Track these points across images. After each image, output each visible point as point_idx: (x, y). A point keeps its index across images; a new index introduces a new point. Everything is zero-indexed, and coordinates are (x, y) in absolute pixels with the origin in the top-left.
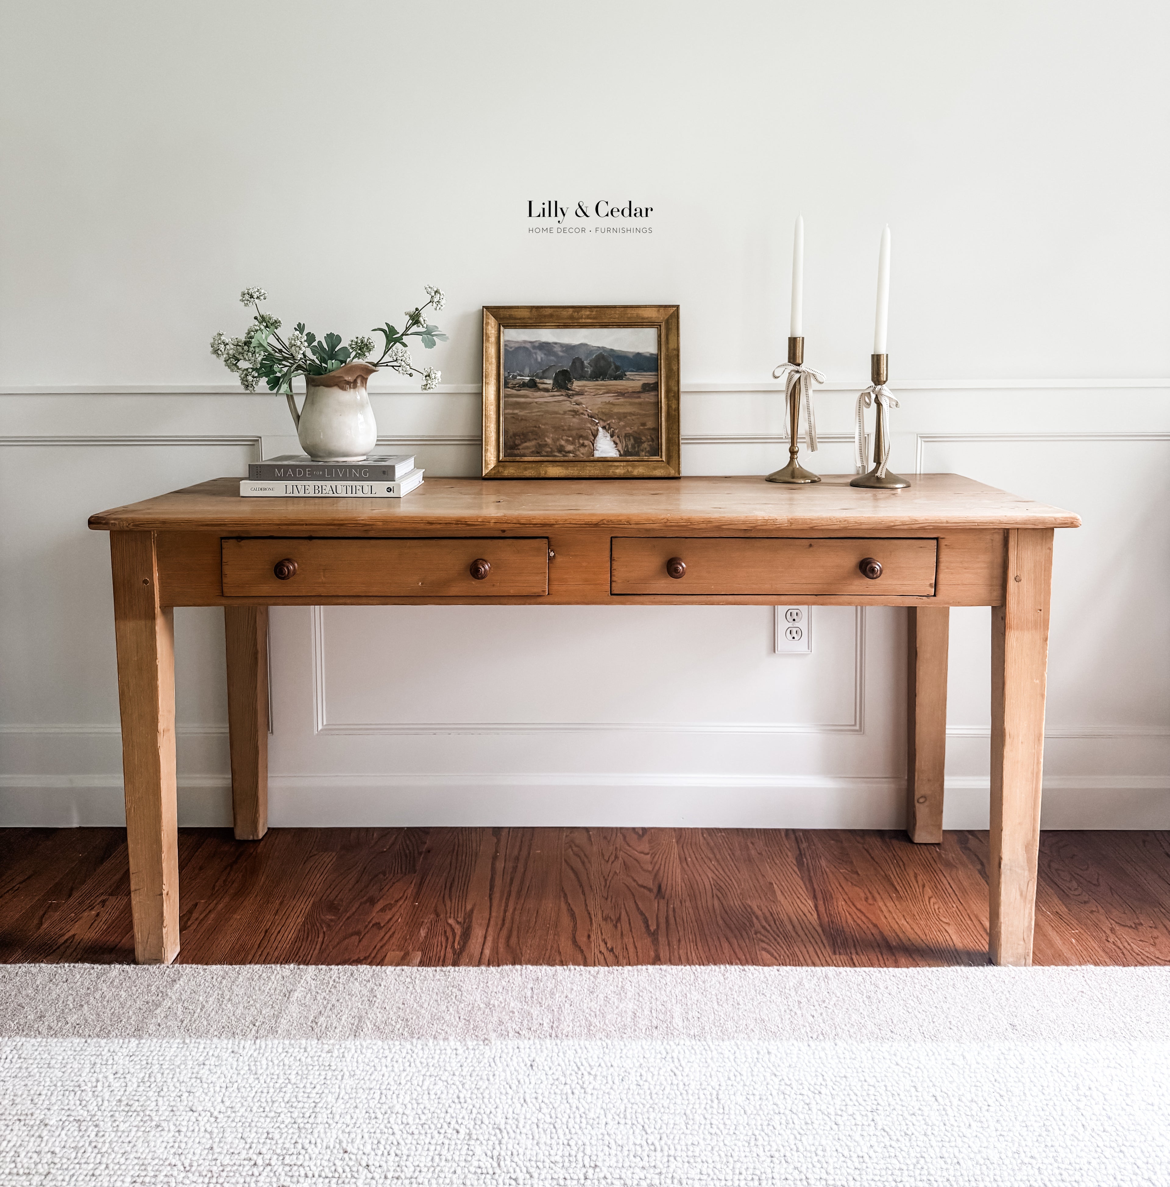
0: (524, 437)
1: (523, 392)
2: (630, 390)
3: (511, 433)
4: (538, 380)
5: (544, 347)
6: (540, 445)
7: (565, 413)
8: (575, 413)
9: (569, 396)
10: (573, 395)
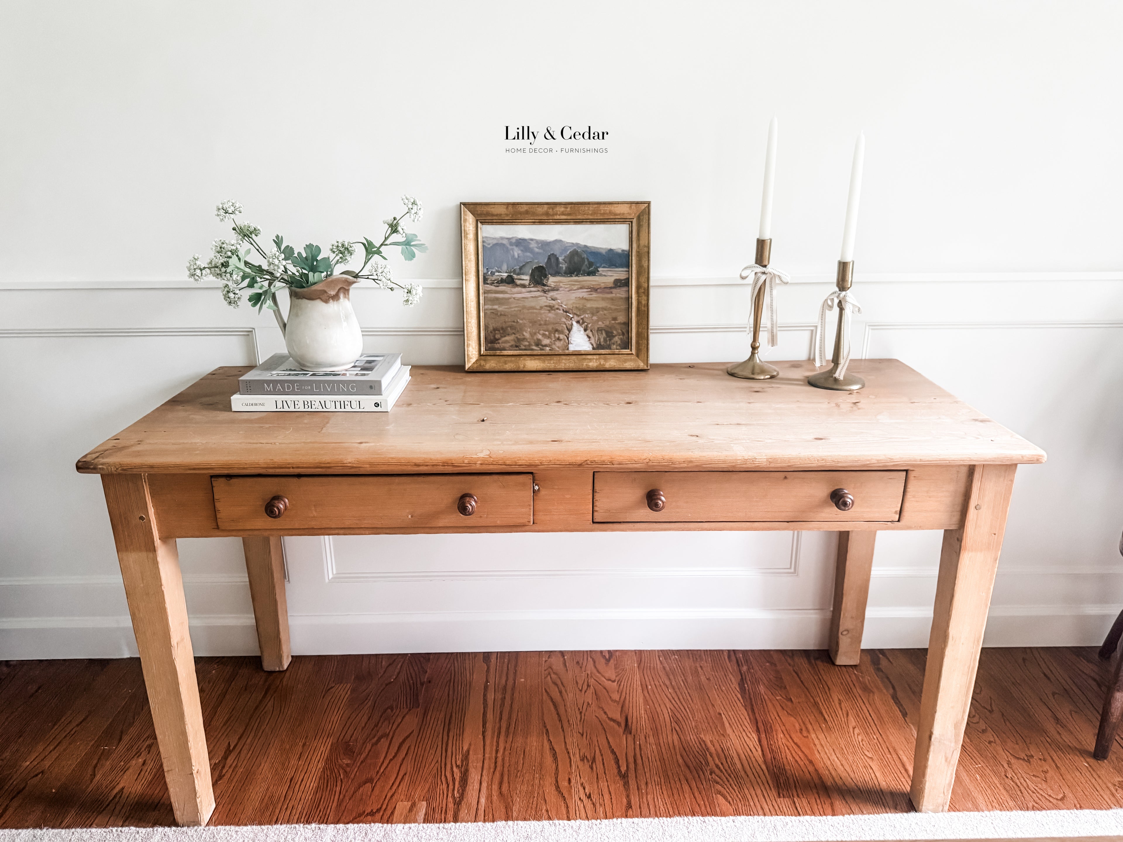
0: (504, 331)
1: (502, 288)
2: (603, 285)
3: (491, 328)
4: (515, 276)
5: (521, 243)
6: (518, 340)
7: (541, 308)
8: (551, 308)
9: (544, 292)
10: (549, 291)
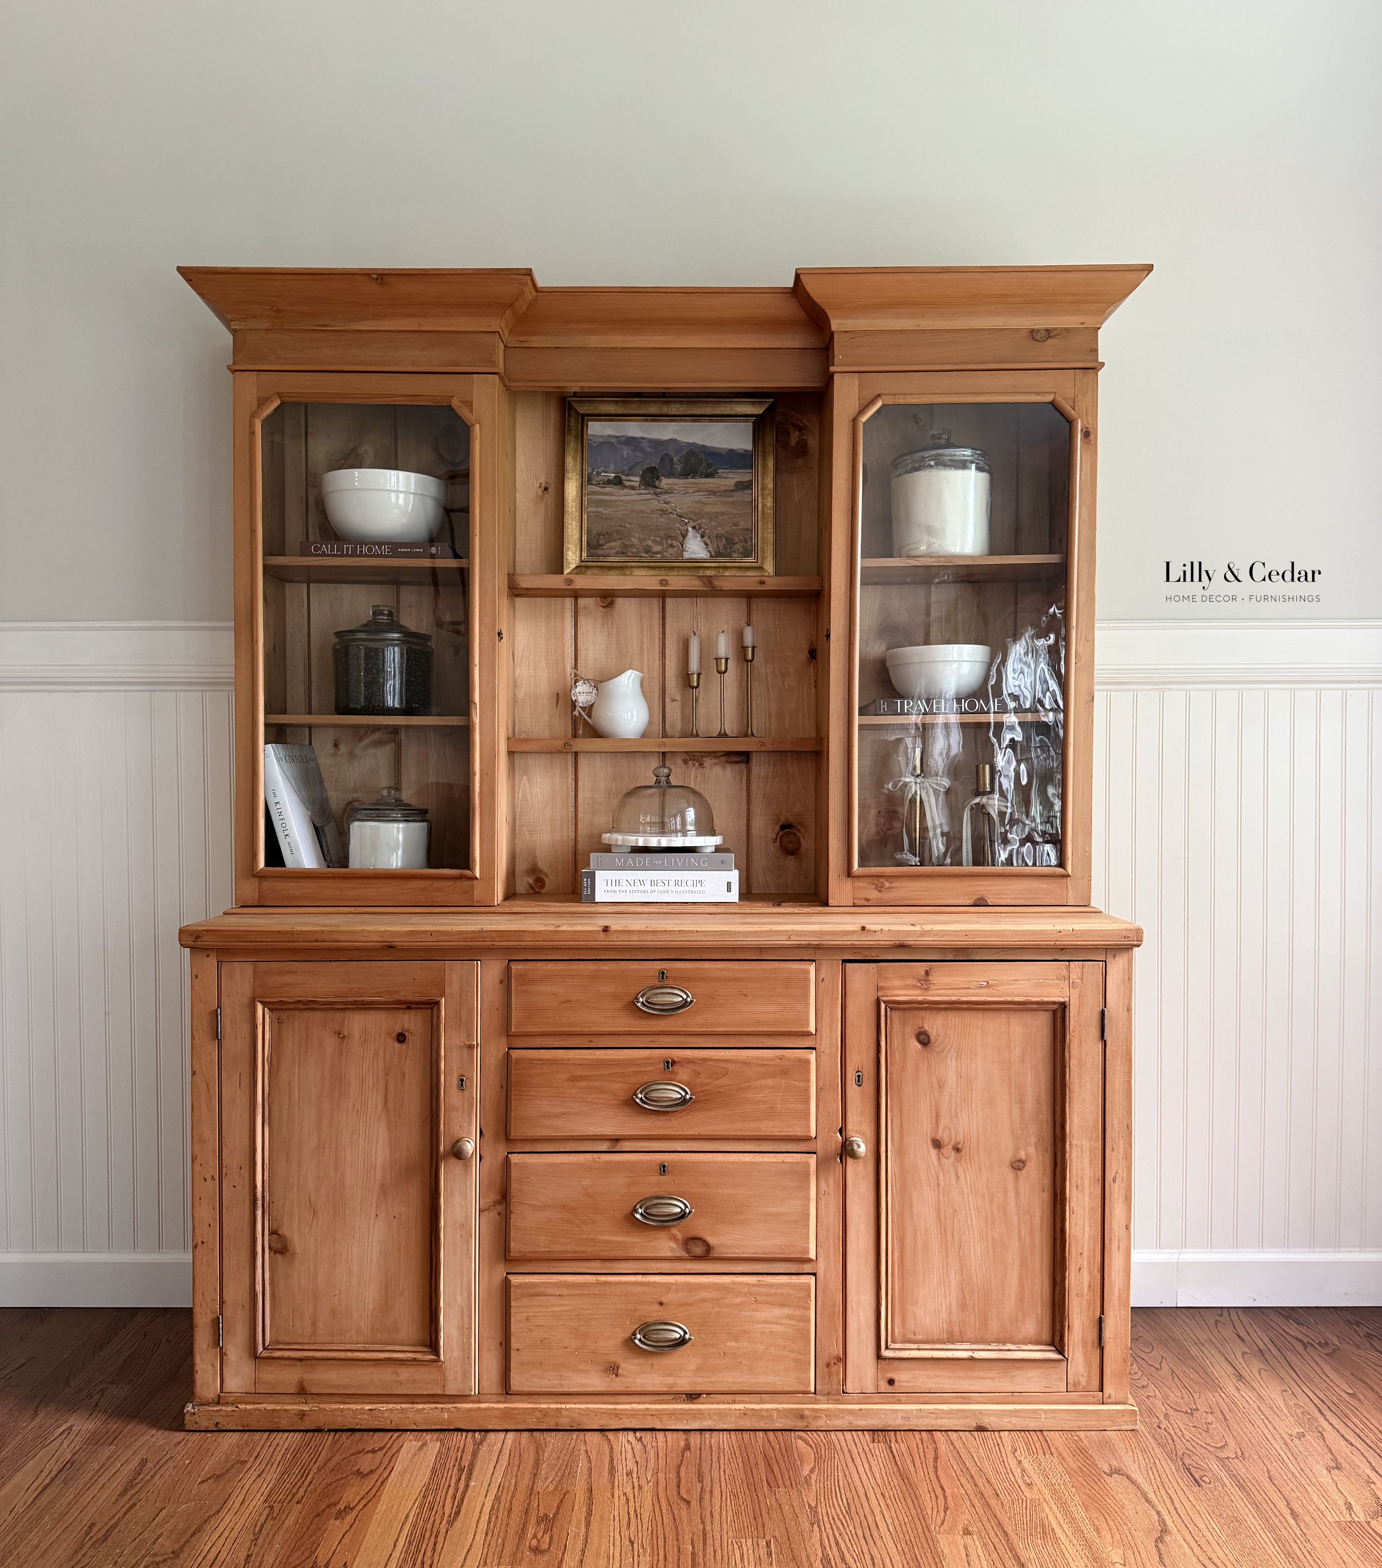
0: (609, 536)
1: (608, 489)
2: (723, 488)
3: (594, 532)
4: (624, 477)
5: (631, 442)
6: (626, 546)
7: (652, 512)
8: (664, 512)
9: (657, 494)
10: (661, 493)
